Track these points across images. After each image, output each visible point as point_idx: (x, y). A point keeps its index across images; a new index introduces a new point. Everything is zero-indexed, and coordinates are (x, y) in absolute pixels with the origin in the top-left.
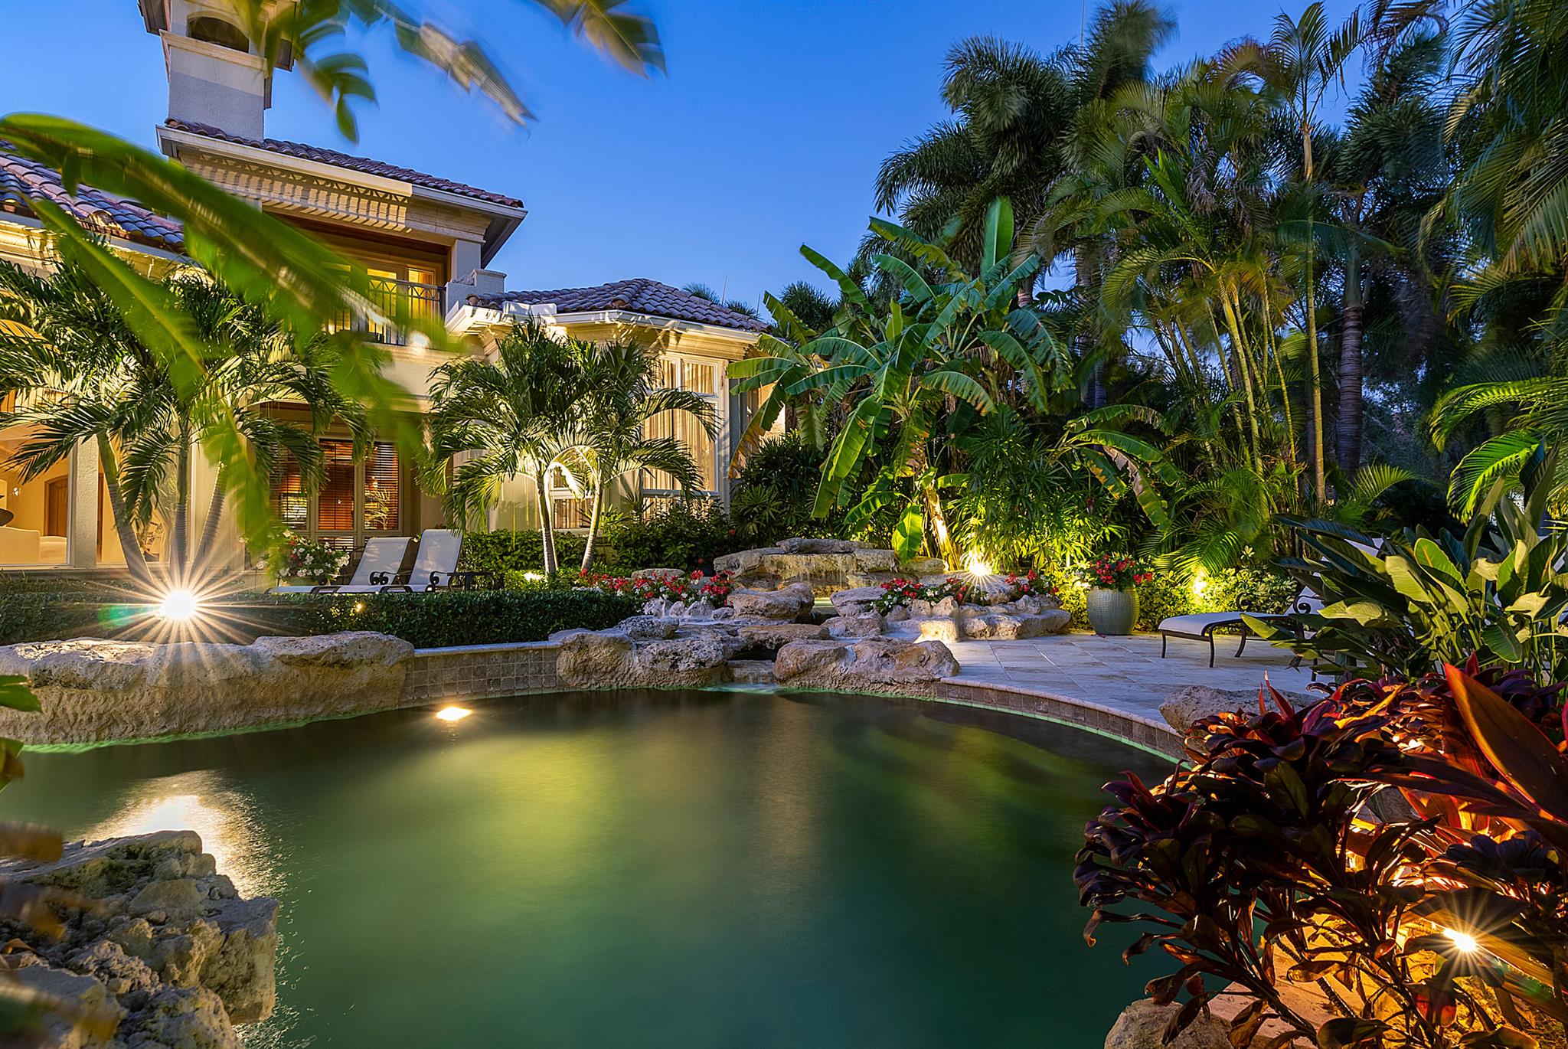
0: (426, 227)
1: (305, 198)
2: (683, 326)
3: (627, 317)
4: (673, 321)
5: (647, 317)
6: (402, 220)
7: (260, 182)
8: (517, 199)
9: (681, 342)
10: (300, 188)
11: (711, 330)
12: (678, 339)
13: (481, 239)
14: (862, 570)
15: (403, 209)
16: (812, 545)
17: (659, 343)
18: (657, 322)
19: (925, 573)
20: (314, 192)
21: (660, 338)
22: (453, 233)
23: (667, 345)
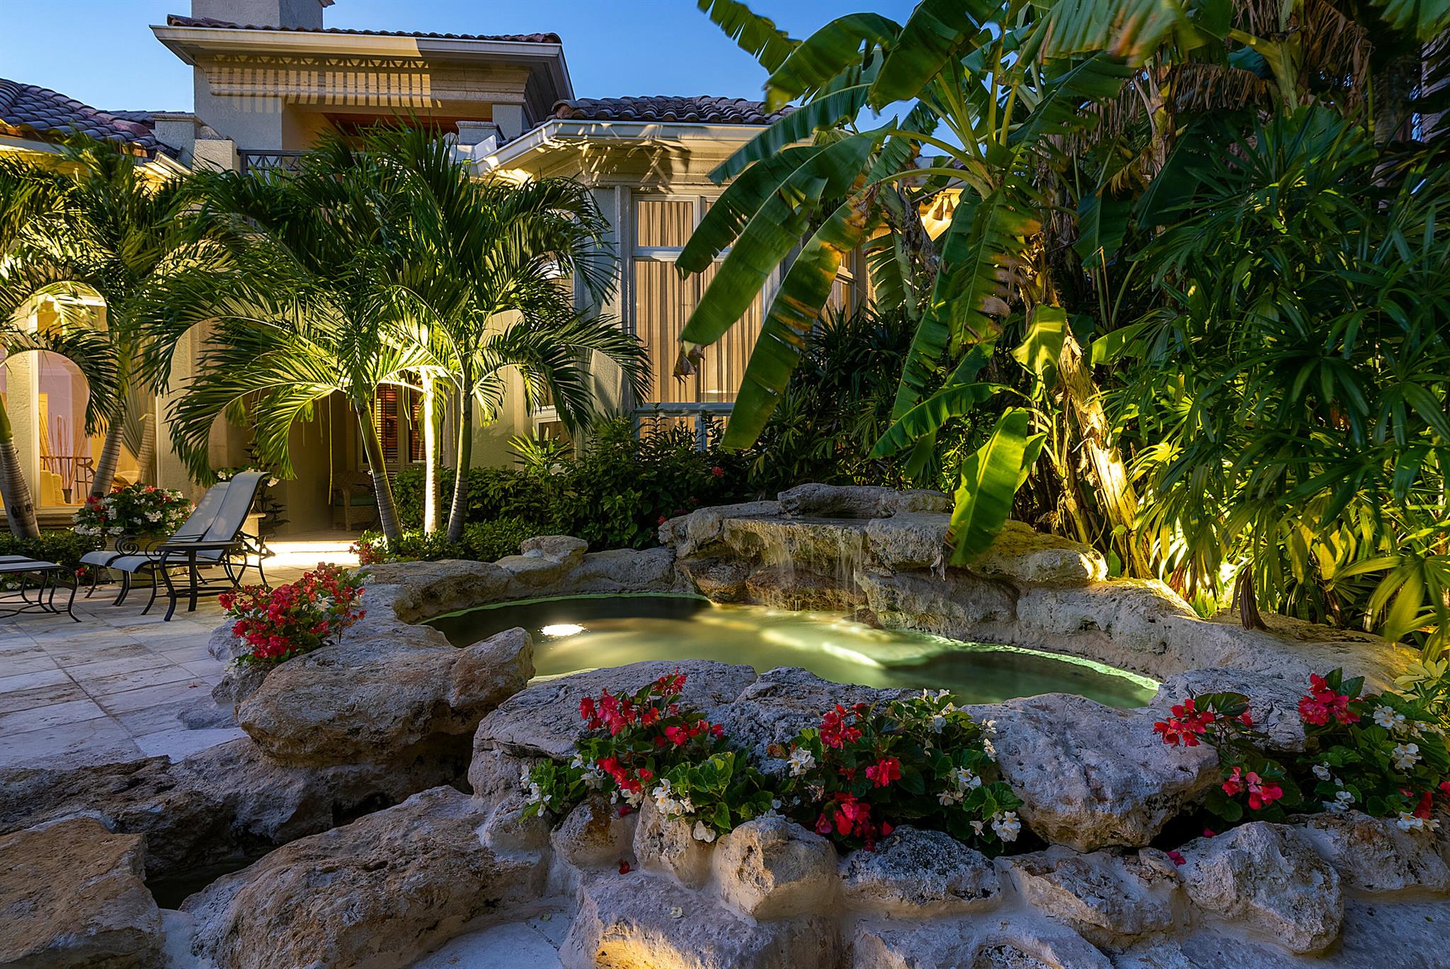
0: (455, 95)
1: (322, 85)
2: (671, 132)
3: (570, 130)
4: (651, 126)
5: (605, 125)
6: (427, 91)
7: (276, 74)
8: (548, 32)
9: (692, 166)
10: (315, 74)
11: (722, 132)
12: (686, 162)
13: (521, 99)
14: (881, 564)
15: (426, 77)
16: (838, 499)
17: (656, 174)
18: (625, 131)
19: (1032, 585)
20: (329, 75)
21: (654, 163)
22: (487, 97)
23: (670, 176)
